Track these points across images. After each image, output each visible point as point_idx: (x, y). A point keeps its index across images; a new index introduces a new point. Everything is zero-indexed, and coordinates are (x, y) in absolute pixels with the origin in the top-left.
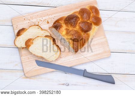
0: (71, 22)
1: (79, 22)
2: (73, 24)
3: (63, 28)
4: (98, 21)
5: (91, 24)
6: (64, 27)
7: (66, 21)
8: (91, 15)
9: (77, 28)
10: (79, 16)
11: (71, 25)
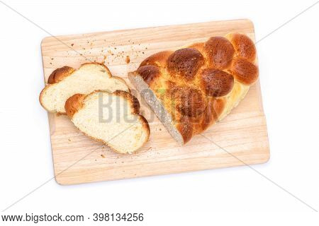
0: (182, 66)
1: (202, 68)
2: (186, 73)
3: (160, 78)
4: (249, 73)
5: (231, 78)
6: (165, 76)
7: (172, 63)
8: (235, 56)
9: (196, 83)
10: (205, 55)
11: (182, 74)
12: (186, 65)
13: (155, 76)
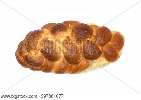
0: (78, 32)
1: (88, 39)
2: (78, 37)
3: (65, 33)
7: (75, 28)
11: (76, 37)
12: (80, 33)
13: (63, 31)
